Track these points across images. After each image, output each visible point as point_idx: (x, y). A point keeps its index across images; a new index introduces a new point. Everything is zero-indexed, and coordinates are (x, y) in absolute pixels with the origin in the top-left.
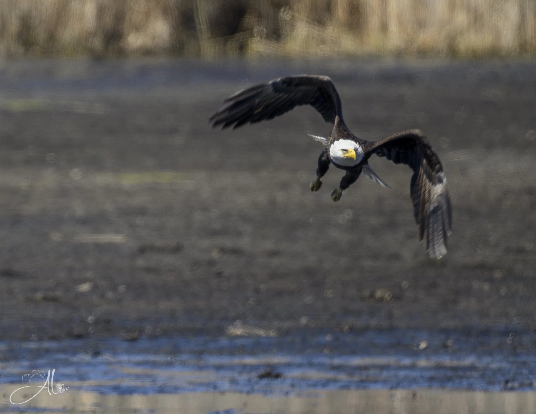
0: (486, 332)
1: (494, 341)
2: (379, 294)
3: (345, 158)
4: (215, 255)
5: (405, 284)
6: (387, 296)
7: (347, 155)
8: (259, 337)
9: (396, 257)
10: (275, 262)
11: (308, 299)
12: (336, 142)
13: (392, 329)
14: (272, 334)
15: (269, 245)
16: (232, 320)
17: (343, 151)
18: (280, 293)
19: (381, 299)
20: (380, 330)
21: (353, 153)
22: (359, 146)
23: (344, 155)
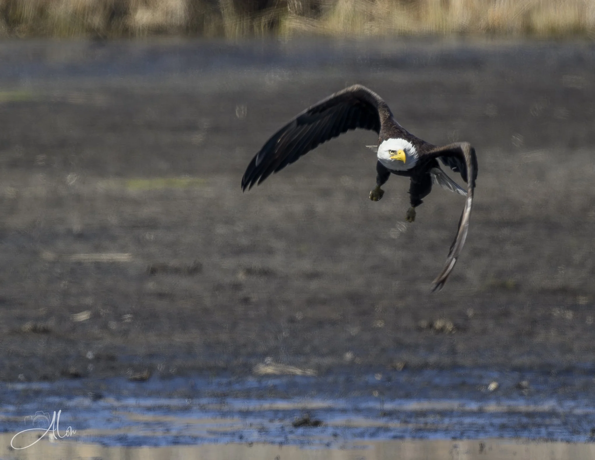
2: (439, 324)
3: (393, 160)
4: (241, 276)
5: (470, 313)
6: (449, 326)
7: (395, 157)
8: (294, 375)
9: (458, 279)
10: (314, 285)
12: (385, 142)
13: (455, 367)
14: (310, 372)
15: (306, 265)
17: (390, 152)
18: (320, 324)
19: (442, 330)
20: (440, 368)
21: (402, 156)
22: (412, 147)
23: (392, 157)
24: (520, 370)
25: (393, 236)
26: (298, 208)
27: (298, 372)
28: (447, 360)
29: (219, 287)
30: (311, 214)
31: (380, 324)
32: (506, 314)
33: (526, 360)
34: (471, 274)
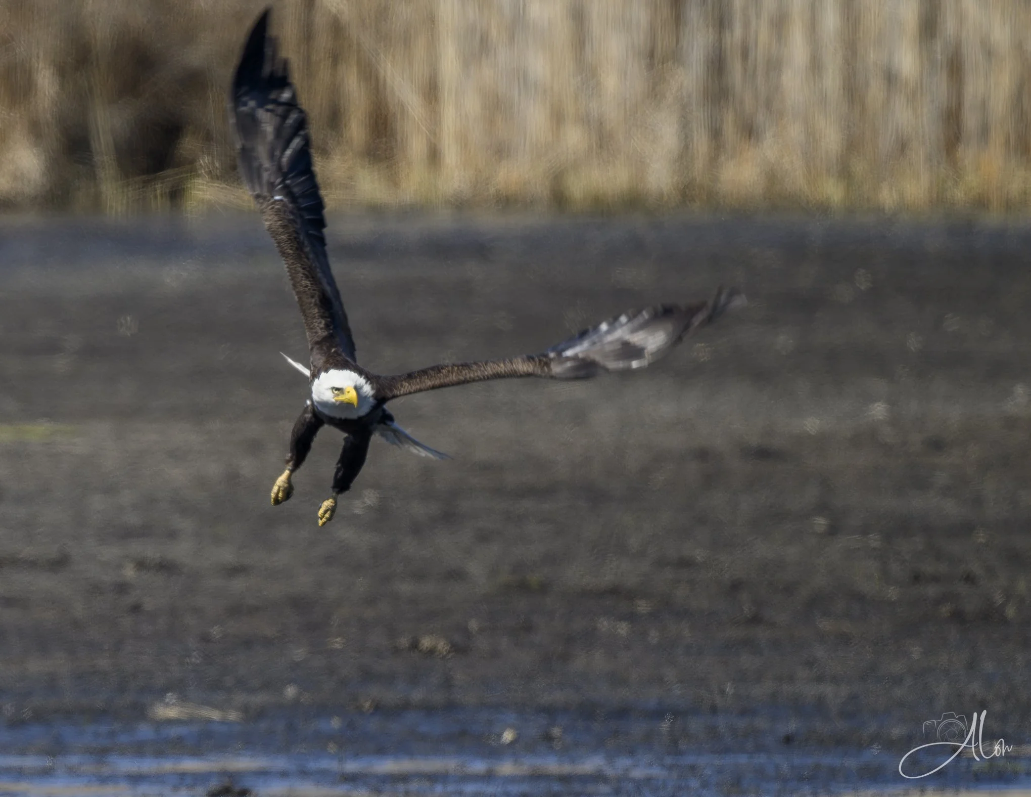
0: (622, 713)
1: (638, 729)
2: (426, 642)
3: (338, 403)
4: (129, 573)
5: (473, 625)
6: (442, 646)
7: (342, 398)
9: (456, 575)
11: (299, 653)
12: (323, 375)
13: (451, 707)
14: (233, 716)
15: (227, 555)
16: (160, 693)
17: (334, 391)
18: (247, 643)
19: (431, 652)
20: (428, 709)
21: (352, 395)
22: (366, 383)
23: (336, 398)
24: (550, 712)
25: (357, 511)
26: (214, 469)
27: (215, 715)
28: (439, 698)
29: (95, 589)
30: (233, 478)
31: (337, 643)
32: (528, 628)
33: (558, 697)
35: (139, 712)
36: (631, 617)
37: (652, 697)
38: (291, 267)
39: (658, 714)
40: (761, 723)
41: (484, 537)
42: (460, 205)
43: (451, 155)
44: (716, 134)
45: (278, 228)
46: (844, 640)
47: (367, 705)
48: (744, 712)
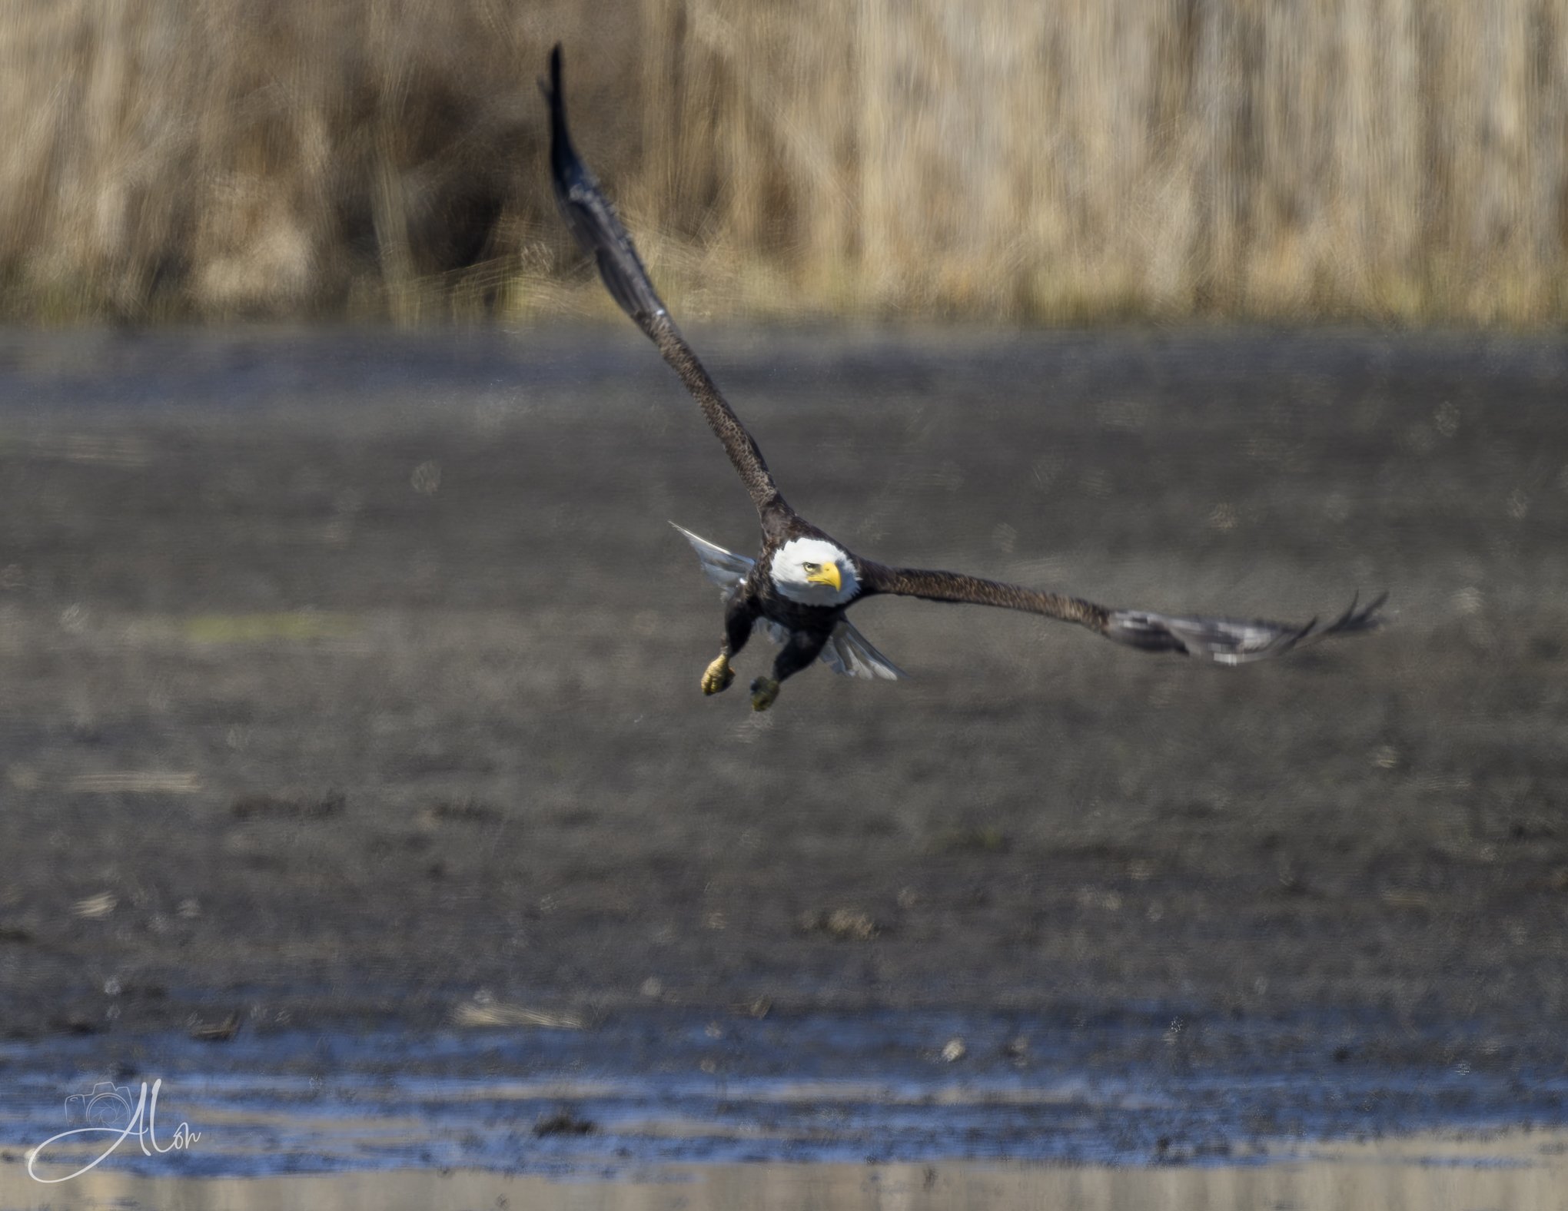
0: (1112, 1017)
1: (1133, 1039)
2: (840, 920)
3: (812, 585)
4: (426, 822)
5: (906, 896)
6: (861, 924)
7: (818, 578)
8: (537, 1028)
9: (881, 827)
10: (579, 839)
12: (789, 544)
13: (874, 1010)
15: (562, 797)
17: (807, 567)
18: (590, 920)
19: (846, 936)
20: (843, 1012)
21: (832, 574)
23: (811, 578)
24: (1011, 1016)
29: (379, 845)
31: (714, 920)
33: (1021, 996)
34: (910, 818)
35: (439, 1015)
36: (1124, 887)
37: (1152, 996)
38: (707, 405)
39: (1161, 1020)
40: (1304, 1033)
41: (920, 774)
42: (890, 315)
43: (876, 245)
44: (1243, 217)
45: (679, 354)
46: (1420, 917)
47: (756, 1006)
48: (1280, 1018)
